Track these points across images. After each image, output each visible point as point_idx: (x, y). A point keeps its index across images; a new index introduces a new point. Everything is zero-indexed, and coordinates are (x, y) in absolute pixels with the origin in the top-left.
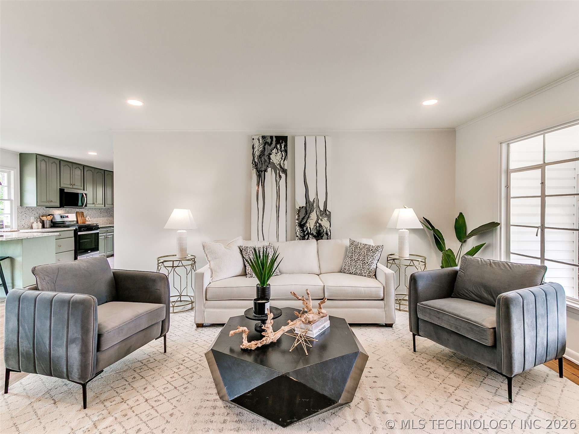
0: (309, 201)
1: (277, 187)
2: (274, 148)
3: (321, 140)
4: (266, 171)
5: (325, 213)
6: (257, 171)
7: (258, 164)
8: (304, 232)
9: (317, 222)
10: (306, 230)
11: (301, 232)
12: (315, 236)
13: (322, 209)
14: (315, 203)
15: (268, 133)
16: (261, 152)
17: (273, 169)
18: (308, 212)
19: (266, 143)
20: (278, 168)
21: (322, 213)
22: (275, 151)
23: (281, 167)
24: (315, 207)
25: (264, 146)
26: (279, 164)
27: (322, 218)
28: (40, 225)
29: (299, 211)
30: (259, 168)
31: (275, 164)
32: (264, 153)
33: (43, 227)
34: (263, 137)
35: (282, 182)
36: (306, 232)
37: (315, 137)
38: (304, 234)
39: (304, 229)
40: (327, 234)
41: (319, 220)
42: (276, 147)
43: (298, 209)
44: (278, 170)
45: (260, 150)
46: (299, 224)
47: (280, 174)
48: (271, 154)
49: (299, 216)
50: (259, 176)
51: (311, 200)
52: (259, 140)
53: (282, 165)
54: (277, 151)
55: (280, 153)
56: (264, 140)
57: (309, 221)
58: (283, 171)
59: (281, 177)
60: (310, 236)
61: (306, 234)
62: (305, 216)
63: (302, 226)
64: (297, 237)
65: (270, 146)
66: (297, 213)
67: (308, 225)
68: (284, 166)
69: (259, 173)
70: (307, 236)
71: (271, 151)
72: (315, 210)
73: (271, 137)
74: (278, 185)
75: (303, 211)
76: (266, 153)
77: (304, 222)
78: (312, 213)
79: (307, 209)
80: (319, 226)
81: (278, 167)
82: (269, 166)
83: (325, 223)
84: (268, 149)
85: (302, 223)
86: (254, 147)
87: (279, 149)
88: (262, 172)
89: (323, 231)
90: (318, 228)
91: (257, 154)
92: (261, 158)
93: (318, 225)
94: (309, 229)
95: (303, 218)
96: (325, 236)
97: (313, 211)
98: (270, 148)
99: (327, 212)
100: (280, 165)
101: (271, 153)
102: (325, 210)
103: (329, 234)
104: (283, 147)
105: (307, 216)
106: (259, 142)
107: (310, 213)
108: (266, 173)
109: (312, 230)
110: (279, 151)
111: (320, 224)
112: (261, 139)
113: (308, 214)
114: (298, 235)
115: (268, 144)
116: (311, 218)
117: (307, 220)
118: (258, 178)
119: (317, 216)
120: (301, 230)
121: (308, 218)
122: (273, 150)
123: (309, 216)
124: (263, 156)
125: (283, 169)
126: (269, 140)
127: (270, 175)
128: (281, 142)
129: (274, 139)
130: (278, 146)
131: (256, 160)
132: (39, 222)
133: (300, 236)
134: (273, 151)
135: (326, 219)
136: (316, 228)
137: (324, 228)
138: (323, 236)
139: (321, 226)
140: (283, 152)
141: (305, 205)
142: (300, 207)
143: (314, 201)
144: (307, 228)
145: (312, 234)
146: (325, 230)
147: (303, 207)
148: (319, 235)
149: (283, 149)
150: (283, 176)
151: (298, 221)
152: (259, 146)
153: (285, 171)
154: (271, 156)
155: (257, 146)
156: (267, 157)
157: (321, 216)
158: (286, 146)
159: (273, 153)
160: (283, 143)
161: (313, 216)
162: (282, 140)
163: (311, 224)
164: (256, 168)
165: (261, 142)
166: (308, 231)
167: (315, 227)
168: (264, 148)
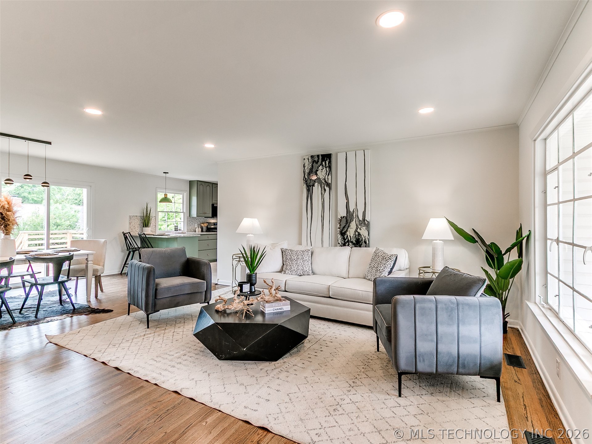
0: (350, 211)
1: (322, 199)
2: (320, 165)
3: (360, 154)
4: (313, 185)
5: (364, 223)
6: (307, 186)
7: (307, 180)
8: (344, 239)
9: (356, 231)
10: (347, 238)
12: (354, 244)
13: (361, 218)
14: (355, 213)
15: (315, 153)
16: (310, 170)
17: (319, 184)
18: (349, 222)
19: (314, 162)
20: (323, 183)
21: (361, 222)
22: (321, 168)
23: (326, 182)
24: (355, 217)
25: (312, 164)
26: (324, 179)
27: (361, 227)
28: (200, 229)
29: (341, 220)
30: (308, 183)
31: (320, 179)
32: (312, 170)
33: (202, 231)
34: (312, 157)
35: (327, 195)
36: (347, 240)
37: (355, 152)
38: (345, 242)
39: (345, 237)
40: (365, 242)
41: (358, 229)
42: (322, 164)
43: (339, 219)
44: (323, 184)
45: (309, 168)
46: (340, 232)
47: (324, 187)
48: (318, 171)
49: (340, 225)
50: (308, 190)
51: (351, 210)
52: (308, 159)
53: (326, 179)
54: (323, 167)
55: (325, 169)
56: (313, 159)
57: (349, 229)
58: (327, 185)
60: (350, 243)
62: (346, 225)
63: (343, 234)
64: (338, 244)
65: (317, 164)
66: (339, 222)
67: (348, 233)
68: (328, 181)
69: (308, 187)
70: (348, 243)
71: (318, 168)
72: (354, 220)
73: (318, 156)
75: (344, 221)
76: (314, 170)
77: (345, 230)
78: (352, 223)
79: (348, 219)
80: (358, 235)
81: (323, 181)
82: (316, 182)
83: (363, 232)
84: (315, 166)
85: (343, 232)
86: (305, 166)
87: (324, 165)
88: (310, 186)
89: (362, 240)
90: (357, 237)
91: (307, 171)
92: (310, 174)
93: (357, 233)
94: (349, 237)
95: (344, 226)
96: (364, 244)
97: (353, 220)
98: (317, 165)
99: (366, 221)
100: (325, 180)
101: (318, 169)
102: (364, 220)
103: (368, 242)
104: (327, 163)
105: (347, 225)
106: (309, 161)
107: (350, 222)
108: (313, 187)
109: (351, 238)
110: (324, 167)
111: (359, 233)
112: (310, 159)
113: (348, 223)
115: (316, 162)
116: (351, 227)
117: (347, 229)
118: (308, 192)
119: (356, 226)
120: (342, 238)
121: (349, 226)
122: (319, 167)
123: (349, 225)
124: (311, 172)
125: (327, 183)
126: (316, 159)
127: (317, 189)
128: (325, 159)
129: (320, 157)
130: (324, 163)
131: (306, 177)
132: (200, 228)
133: (342, 243)
134: (319, 168)
135: (364, 228)
136: (356, 237)
137: (363, 236)
138: (362, 244)
139: (360, 235)
140: (327, 168)
141: (346, 215)
142: (341, 217)
143: (353, 211)
144: (347, 236)
145: (352, 242)
146: (364, 239)
147: (344, 217)
148: (358, 243)
150: (327, 189)
151: (339, 230)
152: (309, 165)
153: (329, 185)
154: (318, 172)
155: (307, 165)
156: (315, 173)
157: (360, 225)
158: (330, 162)
160: (327, 160)
161: (353, 225)
162: (327, 157)
163: (351, 233)
164: (306, 184)
165: (310, 161)
167: (355, 235)
168: (312, 166)
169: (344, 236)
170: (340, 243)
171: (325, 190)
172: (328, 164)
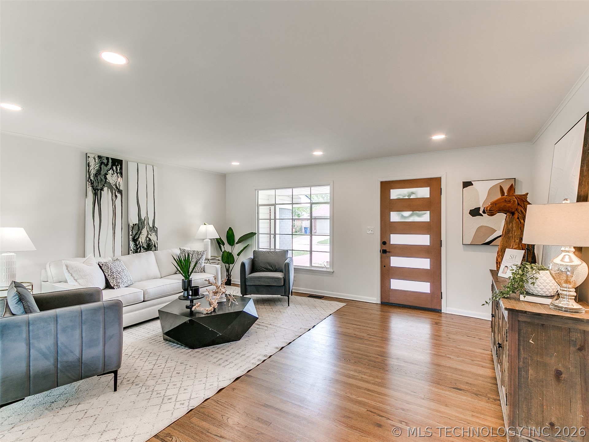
0: (141, 219)
1: (113, 205)
2: (110, 169)
3: (150, 168)
4: (102, 189)
5: (154, 229)
6: (94, 189)
7: (93, 182)
8: (136, 245)
9: (147, 237)
10: (139, 244)
11: (135, 246)
12: (145, 249)
13: (151, 226)
14: (146, 220)
15: (105, 154)
16: (98, 171)
17: (109, 189)
18: (140, 229)
19: (102, 163)
20: (114, 188)
21: (151, 229)
22: (111, 172)
23: (117, 188)
24: (146, 224)
25: (100, 166)
26: (115, 184)
27: (151, 233)
29: (133, 228)
30: (95, 186)
31: (111, 184)
32: (100, 172)
34: (100, 157)
35: (118, 202)
36: (139, 246)
37: (145, 165)
38: (137, 248)
39: (137, 244)
40: (155, 246)
41: (149, 235)
42: (112, 168)
43: (132, 226)
44: (114, 190)
45: (96, 168)
46: (133, 239)
47: (115, 194)
48: (107, 174)
49: (132, 233)
50: (95, 194)
51: (143, 218)
52: (95, 159)
53: (118, 185)
54: (113, 172)
55: (116, 174)
56: (101, 160)
57: (141, 236)
58: (119, 191)
59: (117, 197)
60: (142, 249)
61: (139, 247)
62: (138, 232)
63: (135, 240)
64: (131, 251)
65: (106, 167)
66: (131, 229)
67: (140, 239)
68: (119, 187)
69: (95, 191)
70: (139, 249)
71: (107, 172)
72: (146, 227)
73: (108, 159)
74: (114, 204)
75: (136, 227)
76: (103, 173)
77: (137, 237)
78: (143, 230)
79: (140, 226)
80: (149, 240)
81: (114, 187)
82: (105, 186)
83: (153, 237)
84: (104, 169)
85: (135, 238)
86: (90, 165)
87: (115, 170)
88: (98, 190)
89: (152, 244)
90: (148, 242)
91: (93, 172)
92: (97, 177)
93: (148, 239)
94: (141, 243)
95: (136, 233)
96: (154, 248)
97: (144, 227)
98: (106, 168)
99: (155, 228)
100: (116, 186)
101: (107, 173)
102: (154, 227)
103: (157, 246)
104: (118, 169)
105: (139, 232)
106: (95, 161)
107: (142, 229)
108: (102, 191)
109: (143, 243)
110: (115, 172)
111: (149, 238)
112: (97, 158)
113: (140, 230)
114: (131, 249)
115: (104, 163)
116: (142, 234)
117: (139, 236)
118: (94, 196)
119: (147, 232)
120: (135, 245)
121: (140, 233)
122: (109, 170)
123: (141, 232)
124: (99, 175)
125: (119, 190)
126: (105, 161)
127: (106, 194)
128: (116, 164)
129: (110, 161)
130: (114, 168)
131: (92, 178)
133: (134, 249)
134: (109, 172)
135: (154, 234)
136: (147, 242)
137: (153, 241)
138: (152, 248)
139: (151, 240)
140: (118, 174)
141: (138, 223)
142: (133, 225)
143: (145, 219)
144: (139, 242)
145: (143, 247)
146: (153, 243)
147: (136, 224)
148: (150, 247)
149: (119, 171)
150: (119, 195)
151: (132, 237)
152: (95, 165)
153: (120, 192)
154: (107, 176)
155: (93, 165)
156: (104, 176)
157: (150, 232)
158: (121, 169)
159: (109, 173)
160: (119, 165)
161: (144, 232)
162: (117, 163)
163: (142, 239)
164: (92, 186)
165: (97, 161)
166: (140, 245)
167: (146, 241)
168: (100, 168)
169: (136, 242)
170: (133, 250)
171: (116, 196)
172: (120, 170)
